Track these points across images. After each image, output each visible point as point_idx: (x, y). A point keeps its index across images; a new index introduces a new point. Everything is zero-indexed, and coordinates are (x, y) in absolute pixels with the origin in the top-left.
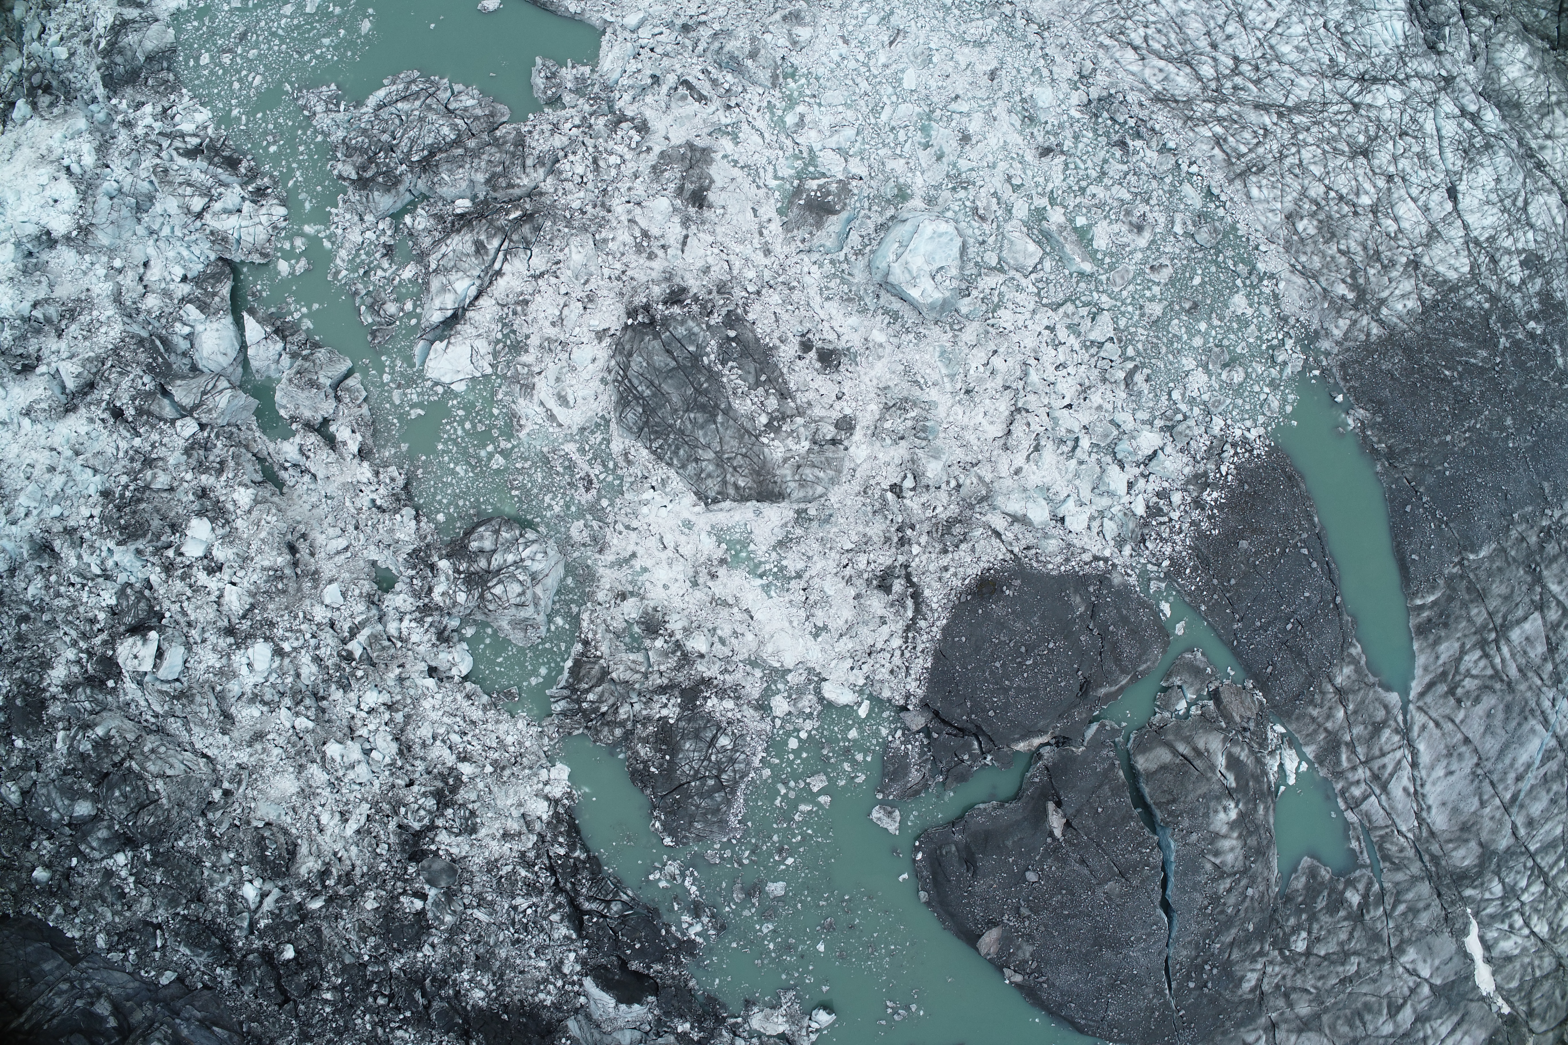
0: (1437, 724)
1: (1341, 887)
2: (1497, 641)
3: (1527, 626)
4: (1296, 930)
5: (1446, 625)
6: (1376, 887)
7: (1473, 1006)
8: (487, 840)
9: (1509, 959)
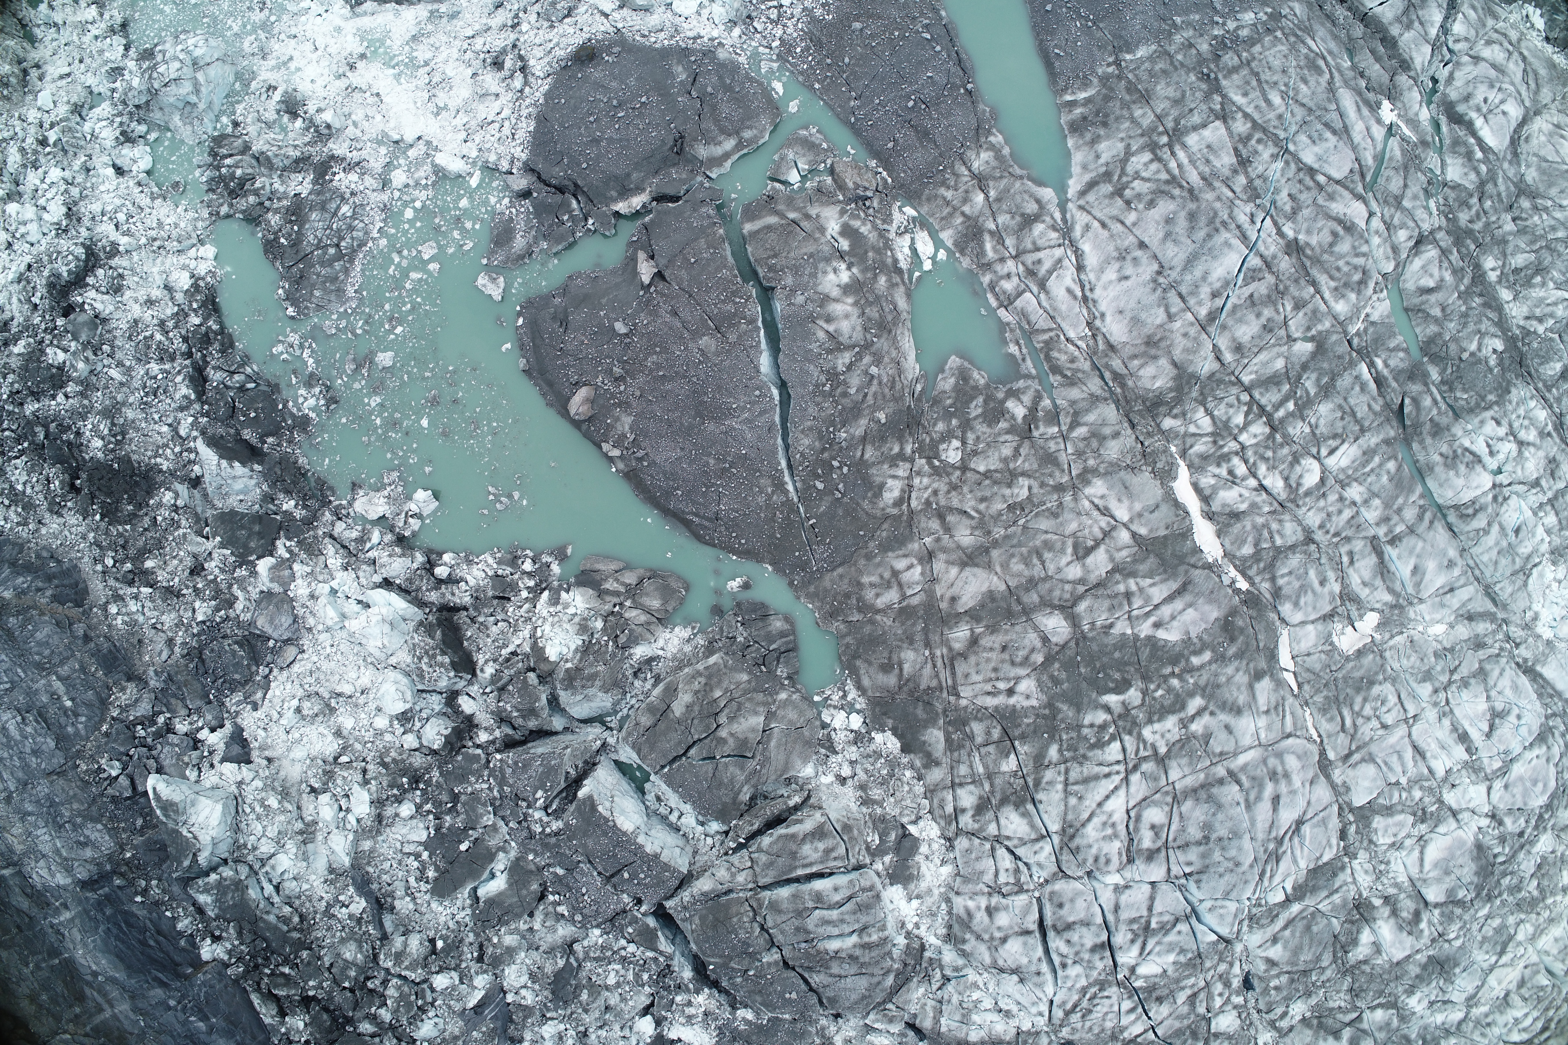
0: (1104, 225)
1: (1000, 395)
2: (1170, 146)
3: (1206, 133)
4: (946, 437)
5: (1105, 124)
6: (1046, 403)
7: (1198, 575)
8: (131, 303)
9: (1236, 516)
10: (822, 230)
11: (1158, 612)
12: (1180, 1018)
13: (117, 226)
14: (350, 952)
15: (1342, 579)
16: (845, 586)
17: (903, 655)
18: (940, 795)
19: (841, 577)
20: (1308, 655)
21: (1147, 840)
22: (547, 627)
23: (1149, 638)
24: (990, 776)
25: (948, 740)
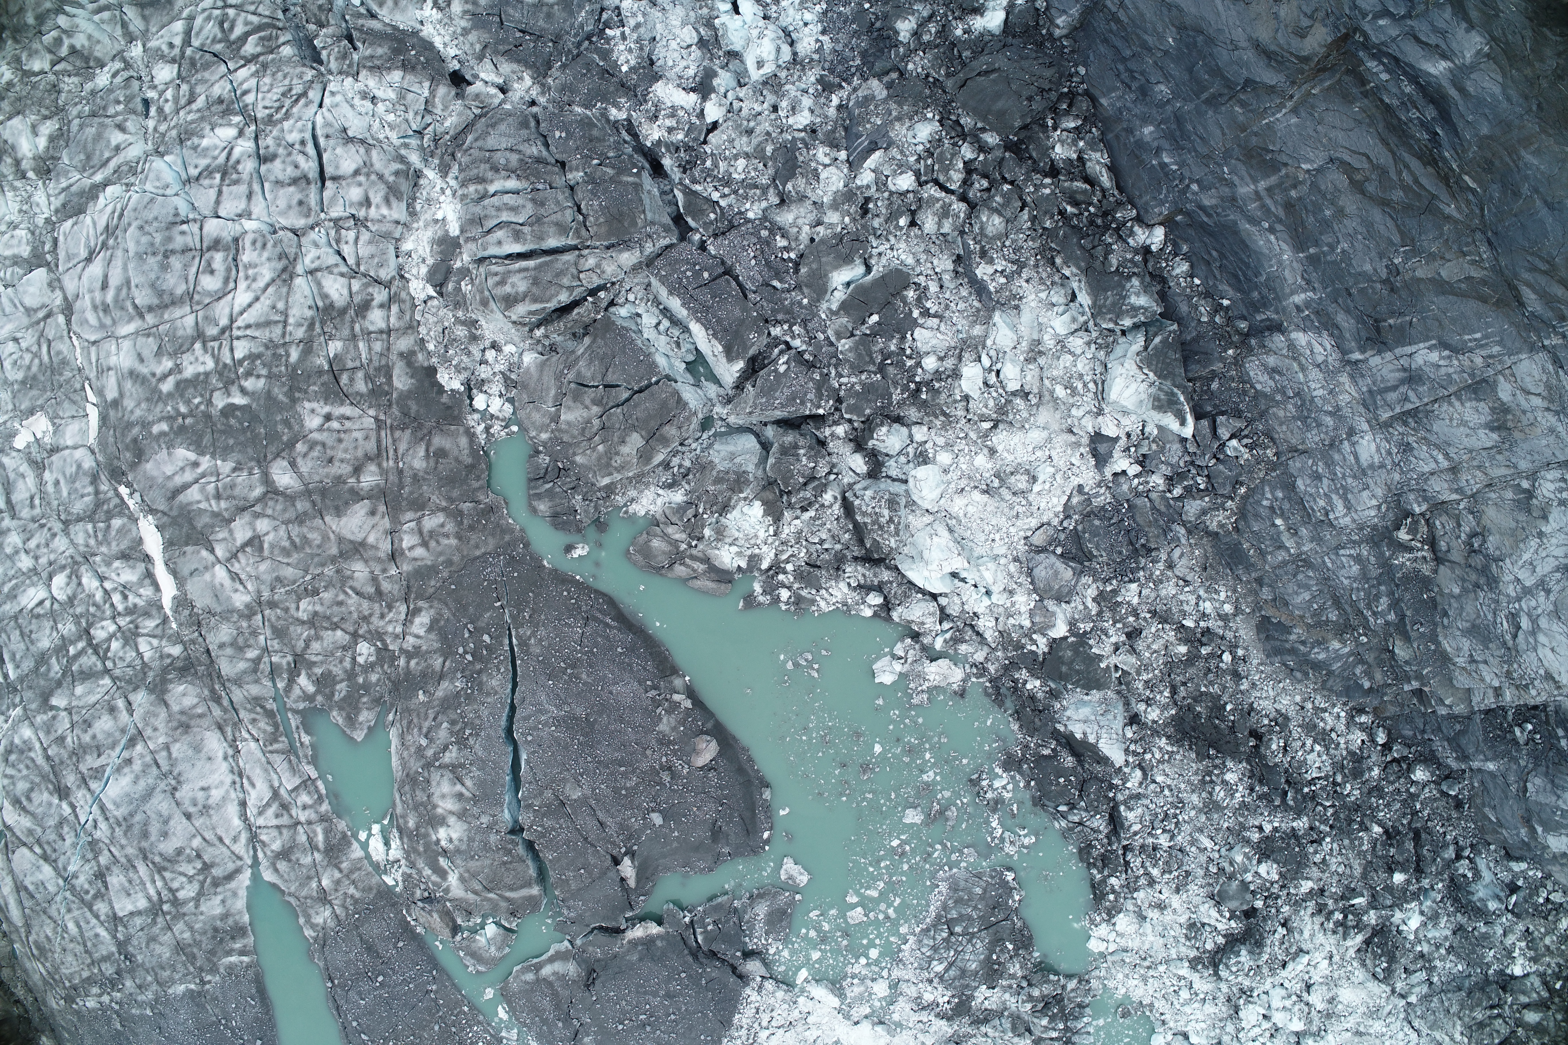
0: (221, 839)
1: (319, 698)
2: (161, 902)
3: (130, 908)
4: (369, 667)
5: (216, 930)
6: (281, 685)
7: (162, 506)
8: (1180, 910)
9: (124, 556)
10: (462, 879)
11: (195, 476)
12: (203, 81)
13: (1191, 988)
14: (994, 223)
15: (41, 483)
16: (474, 537)
17: (424, 465)
18: (402, 324)
19: (477, 547)
20: (73, 417)
21: (218, 259)
22: (762, 534)
23: (202, 453)
24: (354, 337)
25: (389, 377)
